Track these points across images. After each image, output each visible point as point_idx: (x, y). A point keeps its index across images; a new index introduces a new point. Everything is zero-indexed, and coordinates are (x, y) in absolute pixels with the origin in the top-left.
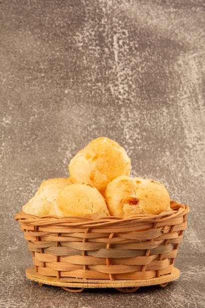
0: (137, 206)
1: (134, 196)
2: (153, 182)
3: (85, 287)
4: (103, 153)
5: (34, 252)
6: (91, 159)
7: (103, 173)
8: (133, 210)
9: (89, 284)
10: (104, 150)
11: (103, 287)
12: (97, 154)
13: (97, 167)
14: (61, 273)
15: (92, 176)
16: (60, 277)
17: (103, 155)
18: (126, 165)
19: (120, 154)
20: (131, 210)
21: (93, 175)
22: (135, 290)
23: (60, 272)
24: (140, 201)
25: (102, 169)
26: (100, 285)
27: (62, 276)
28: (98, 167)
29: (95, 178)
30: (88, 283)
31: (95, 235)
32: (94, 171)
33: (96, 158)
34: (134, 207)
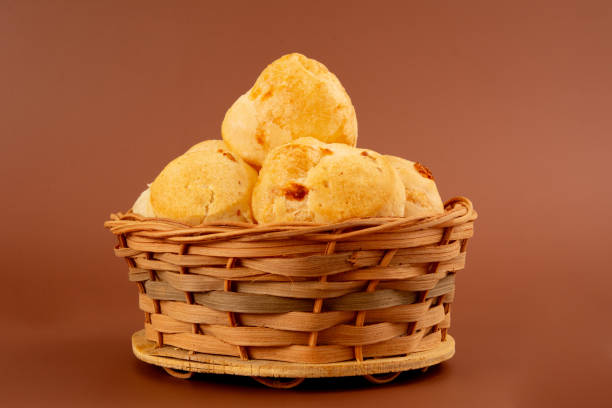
0: (301, 203)
1: (299, 181)
2: (365, 154)
3: (193, 370)
4: (284, 83)
5: (143, 283)
6: (260, 97)
7: (281, 127)
8: (293, 210)
9: (193, 364)
10: (286, 77)
11: (217, 372)
12: (272, 86)
13: (270, 114)
14: (164, 336)
15: (260, 134)
16: (162, 345)
17: (284, 87)
18: (335, 111)
19: (319, 86)
20: (288, 211)
21: (263, 132)
22: (295, 384)
23: (161, 334)
24: (311, 192)
25: (279, 118)
26: (211, 367)
27: (165, 343)
28: (272, 115)
29: (267, 139)
30: (190, 360)
31: (197, 261)
32: (264, 123)
33: (269, 94)
34: (294, 204)
